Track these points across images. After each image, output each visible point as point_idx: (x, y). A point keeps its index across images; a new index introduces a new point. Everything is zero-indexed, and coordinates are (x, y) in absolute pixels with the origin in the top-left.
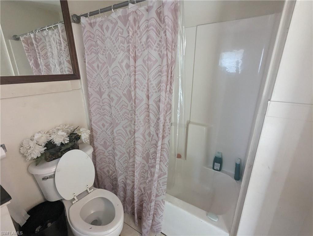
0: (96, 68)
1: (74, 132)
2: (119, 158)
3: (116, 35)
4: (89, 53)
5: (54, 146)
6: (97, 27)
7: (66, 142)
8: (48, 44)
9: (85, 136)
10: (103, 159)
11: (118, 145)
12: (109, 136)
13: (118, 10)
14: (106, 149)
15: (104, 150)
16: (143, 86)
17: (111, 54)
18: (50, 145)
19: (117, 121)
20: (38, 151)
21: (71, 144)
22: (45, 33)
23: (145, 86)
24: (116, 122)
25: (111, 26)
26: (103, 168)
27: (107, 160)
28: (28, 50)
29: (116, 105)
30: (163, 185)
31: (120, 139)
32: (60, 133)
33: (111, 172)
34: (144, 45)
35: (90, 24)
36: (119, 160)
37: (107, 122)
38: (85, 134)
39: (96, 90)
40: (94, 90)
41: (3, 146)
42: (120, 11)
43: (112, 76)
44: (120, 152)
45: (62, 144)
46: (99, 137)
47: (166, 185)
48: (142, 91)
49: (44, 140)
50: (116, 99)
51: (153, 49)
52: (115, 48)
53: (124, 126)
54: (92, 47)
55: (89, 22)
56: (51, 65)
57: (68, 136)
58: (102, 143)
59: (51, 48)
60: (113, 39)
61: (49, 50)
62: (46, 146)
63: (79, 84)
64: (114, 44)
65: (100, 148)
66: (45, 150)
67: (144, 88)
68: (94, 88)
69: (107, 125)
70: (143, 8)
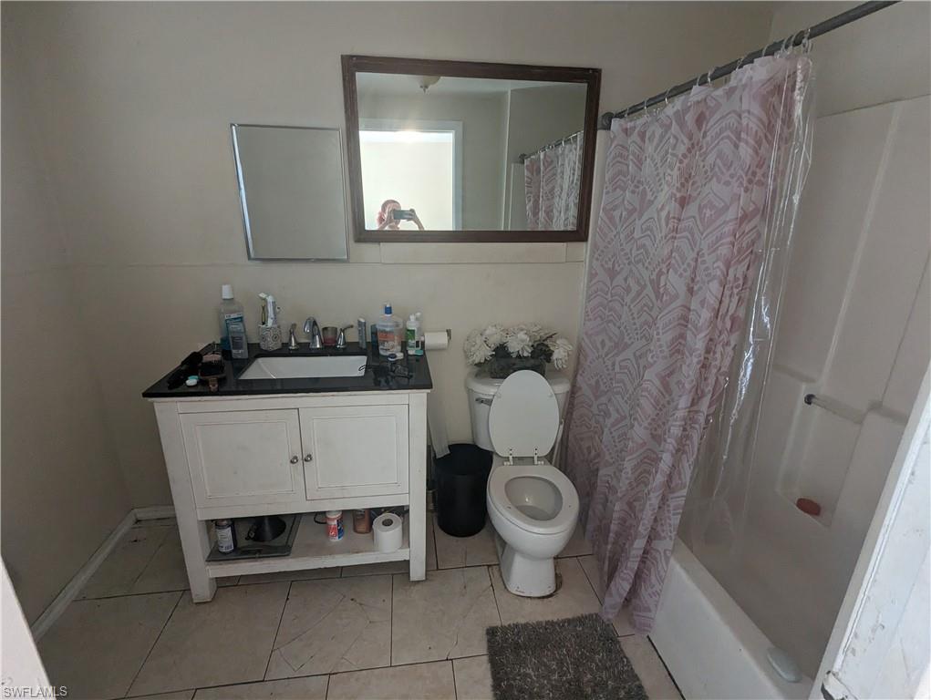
0: (617, 219)
1: (545, 343)
2: (613, 425)
3: (663, 153)
4: (610, 189)
5: (508, 355)
6: (635, 137)
7: (526, 354)
8: (559, 171)
9: (560, 353)
10: (586, 418)
11: (618, 393)
12: (608, 370)
13: (676, 99)
14: (597, 398)
15: (593, 399)
16: (685, 266)
17: (648, 190)
18: (501, 351)
19: (627, 339)
20: (483, 353)
21: (532, 361)
22: (560, 150)
23: (689, 265)
24: (625, 340)
25: (659, 131)
26: (582, 439)
27: (593, 422)
28: (529, 183)
29: (632, 302)
30: (674, 514)
31: (622, 381)
32: (522, 335)
33: (593, 453)
34: (709, 173)
35: (626, 131)
36: (612, 430)
37: (610, 339)
38: (561, 350)
39: (606, 266)
40: (602, 266)
41: (449, 332)
42: (679, 102)
43: (639, 239)
44: (617, 411)
45: (519, 357)
46: (589, 366)
47: (679, 516)
48: (681, 275)
49: (495, 340)
50: (635, 288)
51: (722, 182)
52: (657, 179)
53: (638, 353)
54: (620, 177)
55: (624, 127)
56: (554, 210)
57: (532, 346)
58: (593, 382)
59: (562, 178)
60: (658, 159)
61: (559, 181)
62: (496, 350)
63: (583, 250)
64: (657, 169)
65: (585, 390)
66: (491, 356)
67: (685, 270)
68: (604, 263)
69: (609, 344)
70: (720, 92)
